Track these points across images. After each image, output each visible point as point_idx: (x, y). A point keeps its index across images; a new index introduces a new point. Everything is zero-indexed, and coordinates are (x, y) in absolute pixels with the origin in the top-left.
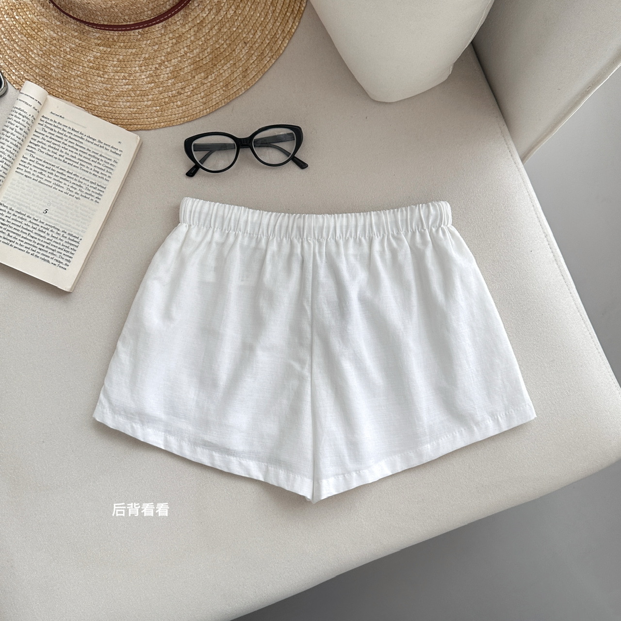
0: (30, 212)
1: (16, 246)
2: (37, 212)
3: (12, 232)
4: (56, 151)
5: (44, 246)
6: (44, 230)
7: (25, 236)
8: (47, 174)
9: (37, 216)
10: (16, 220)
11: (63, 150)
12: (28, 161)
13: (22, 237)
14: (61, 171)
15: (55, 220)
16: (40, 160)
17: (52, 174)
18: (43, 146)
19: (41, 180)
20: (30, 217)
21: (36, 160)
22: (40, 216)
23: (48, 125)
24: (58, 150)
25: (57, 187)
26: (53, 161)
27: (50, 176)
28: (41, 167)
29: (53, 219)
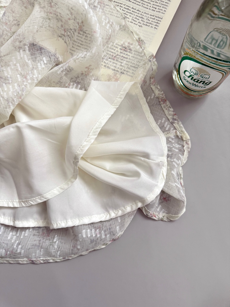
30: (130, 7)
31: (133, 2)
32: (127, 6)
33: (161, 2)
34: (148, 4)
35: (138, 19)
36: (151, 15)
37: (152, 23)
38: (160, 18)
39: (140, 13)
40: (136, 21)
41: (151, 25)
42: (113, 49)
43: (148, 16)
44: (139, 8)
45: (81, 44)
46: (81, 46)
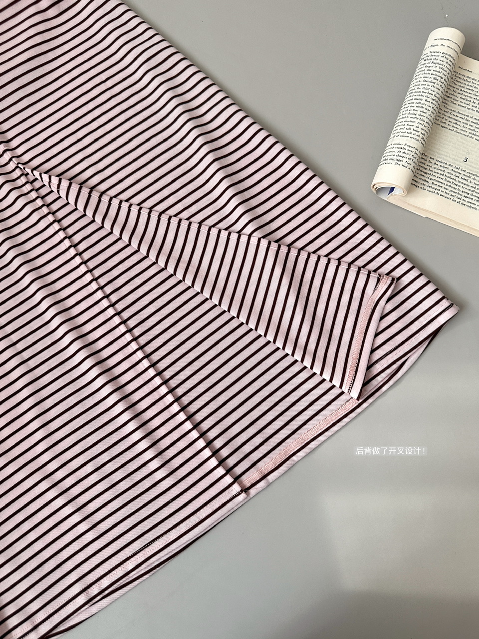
0: (451, 160)
1: (442, 194)
2: (457, 160)
3: (436, 180)
4: (468, 103)
5: (468, 194)
6: (467, 178)
7: (449, 184)
8: (462, 125)
9: (458, 165)
10: (438, 169)
11: (475, 101)
12: (443, 112)
13: (447, 185)
14: (475, 121)
15: (475, 168)
16: (454, 111)
17: (467, 124)
18: (455, 98)
19: (457, 129)
20: (452, 166)
21: (450, 111)
22: (461, 164)
23: (458, 79)
24: (470, 101)
25: (473, 136)
26: (467, 112)
27: (465, 126)
28: (455, 118)
29: (473, 167)
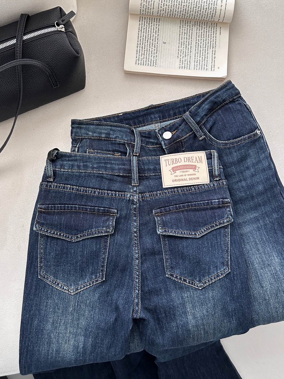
0: (161, 35)
1: (140, 34)
3: (147, 30)
5: (144, 48)
7: (147, 37)
9: (160, 39)
10: (154, 29)
11: (202, 40)
15: (162, 49)
16: (192, 31)
17: (187, 39)
19: (181, 34)
20: (158, 36)
21: (191, 28)
23: (213, 28)
24: (201, 37)
25: (180, 44)
26: (194, 37)
28: (188, 32)
30: (191, 45)
31: (196, 45)
32: (191, 43)
33: (204, 64)
34: (199, 56)
35: (183, 54)
36: (190, 61)
37: (184, 64)
38: (189, 67)
39: (189, 53)
40: (181, 53)
41: (181, 64)
42: (152, 45)
43: (189, 60)
44: (193, 51)
45: (149, 23)
46: (148, 24)
